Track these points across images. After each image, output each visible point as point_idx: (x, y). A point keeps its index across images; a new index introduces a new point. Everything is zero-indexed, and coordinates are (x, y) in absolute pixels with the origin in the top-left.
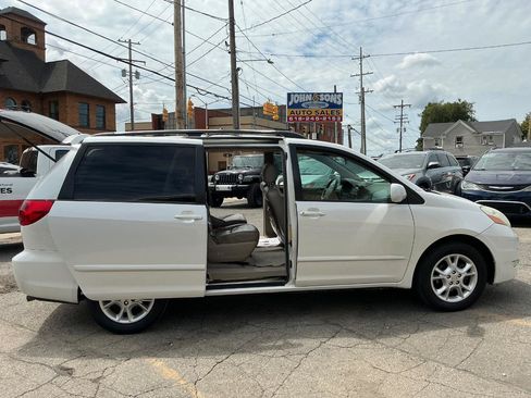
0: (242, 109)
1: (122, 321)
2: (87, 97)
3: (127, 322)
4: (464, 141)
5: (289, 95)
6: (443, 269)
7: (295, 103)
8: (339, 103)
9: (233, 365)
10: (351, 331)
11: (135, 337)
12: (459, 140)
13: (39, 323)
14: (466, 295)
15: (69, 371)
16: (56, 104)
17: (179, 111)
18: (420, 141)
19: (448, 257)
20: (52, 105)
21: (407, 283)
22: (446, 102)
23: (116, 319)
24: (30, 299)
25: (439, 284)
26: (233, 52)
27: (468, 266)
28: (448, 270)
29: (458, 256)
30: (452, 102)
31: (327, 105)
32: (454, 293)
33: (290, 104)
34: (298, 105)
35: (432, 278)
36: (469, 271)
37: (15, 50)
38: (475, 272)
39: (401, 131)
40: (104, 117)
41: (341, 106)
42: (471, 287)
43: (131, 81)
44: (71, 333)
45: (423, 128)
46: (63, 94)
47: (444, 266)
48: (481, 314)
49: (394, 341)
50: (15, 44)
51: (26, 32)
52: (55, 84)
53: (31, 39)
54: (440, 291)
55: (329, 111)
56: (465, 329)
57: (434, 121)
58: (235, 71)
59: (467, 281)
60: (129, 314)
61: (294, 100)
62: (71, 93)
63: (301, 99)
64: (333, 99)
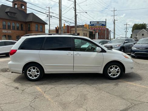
0: (78, 26)
1: (32, 78)
2: (37, 23)
3: (33, 78)
4: (144, 35)
5: (90, 22)
6: (111, 69)
7: (92, 25)
8: (105, 24)
9: (55, 89)
10: (86, 83)
11: (35, 82)
12: (143, 35)
13: (14, 78)
14: (117, 76)
15: (18, 88)
16: (30, 25)
17: (60, 27)
18: (132, 35)
19: (112, 66)
20: (29, 25)
21: (101, 72)
22: (139, 24)
23: (31, 78)
24: (12, 72)
25: (110, 73)
26: (75, 10)
27: (118, 68)
28: (112, 69)
29: (115, 66)
30: (141, 24)
31: (101, 25)
32: (114, 75)
33: (91, 24)
34: (93, 25)
35: (108, 71)
36: (118, 70)
37: (19, 10)
38: (120, 70)
39: (126, 32)
40: (42, 28)
41: (105, 25)
42: (119, 74)
43: (49, 18)
44: (21, 81)
45: (132, 31)
46: (31, 22)
47: (111, 68)
48: (120, 81)
49: (95, 85)
50: (19, 9)
51: (22, 5)
52: (30, 19)
53: (23, 7)
54: (110, 74)
55: (102, 26)
56: (114, 84)
57: (136, 29)
58: (76, 16)
59: (118, 72)
60: (34, 77)
61: (92, 23)
62: (33, 22)
63: (94, 23)
64: (103, 23)
